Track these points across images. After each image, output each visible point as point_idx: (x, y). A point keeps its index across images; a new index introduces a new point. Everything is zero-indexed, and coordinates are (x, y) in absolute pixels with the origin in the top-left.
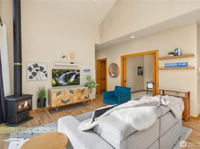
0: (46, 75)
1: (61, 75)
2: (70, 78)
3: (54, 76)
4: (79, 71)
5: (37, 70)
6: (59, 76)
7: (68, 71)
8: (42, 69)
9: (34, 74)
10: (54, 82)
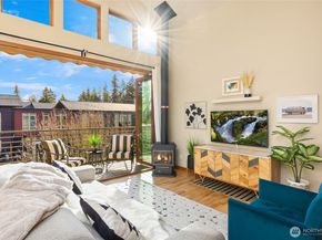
0: (205, 121)
1: (225, 122)
2: (243, 129)
3: (214, 124)
4: (265, 113)
5: (194, 113)
6: (222, 124)
7: (238, 114)
8: (200, 111)
9: (192, 119)
10: (214, 134)
